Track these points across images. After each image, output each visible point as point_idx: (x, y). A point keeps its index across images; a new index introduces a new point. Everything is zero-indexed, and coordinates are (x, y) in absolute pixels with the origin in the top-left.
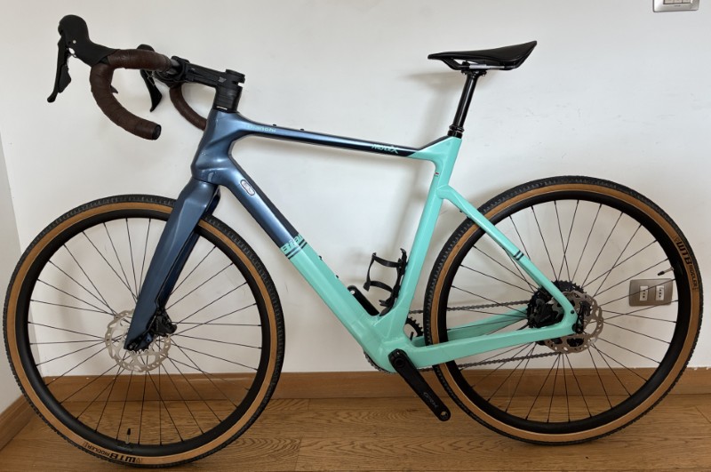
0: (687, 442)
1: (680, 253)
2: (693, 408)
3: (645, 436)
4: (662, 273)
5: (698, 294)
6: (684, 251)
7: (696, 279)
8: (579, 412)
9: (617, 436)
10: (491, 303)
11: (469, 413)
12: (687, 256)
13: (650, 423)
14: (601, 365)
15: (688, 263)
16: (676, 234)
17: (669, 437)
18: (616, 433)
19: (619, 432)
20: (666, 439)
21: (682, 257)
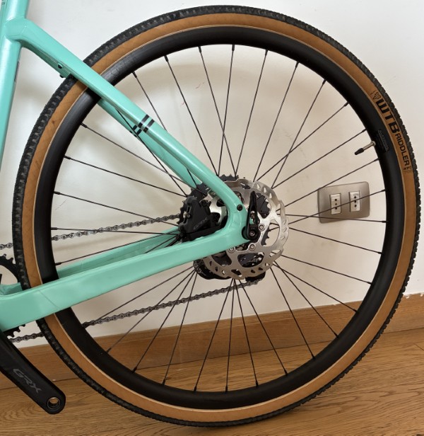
0: (420, 393)
1: (382, 116)
2: (414, 347)
3: (362, 392)
4: (361, 151)
5: (412, 174)
6: (388, 114)
7: (407, 154)
8: (269, 371)
9: (326, 397)
10: (141, 219)
11: (105, 392)
12: (391, 120)
13: (364, 373)
14: (298, 304)
15: (394, 131)
16: (374, 89)
17: (393, 389)
18: (323, 394)
19: (327, 391)
20: (391, 393)
21: (386, 123)
